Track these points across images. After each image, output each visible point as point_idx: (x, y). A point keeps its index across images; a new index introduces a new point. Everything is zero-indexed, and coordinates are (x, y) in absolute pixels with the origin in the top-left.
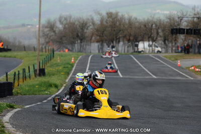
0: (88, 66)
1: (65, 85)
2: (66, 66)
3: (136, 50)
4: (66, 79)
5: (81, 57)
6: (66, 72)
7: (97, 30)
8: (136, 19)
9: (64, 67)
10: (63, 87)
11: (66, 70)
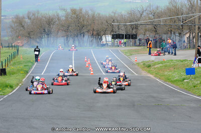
0: (48, 63)
1: (20, 84)
2: (27, 64)
4: (23, 78)
5: (43, 53)
6: (25, 71)
7: (63, 26)
8: (99, 14)
10: (19, 87)
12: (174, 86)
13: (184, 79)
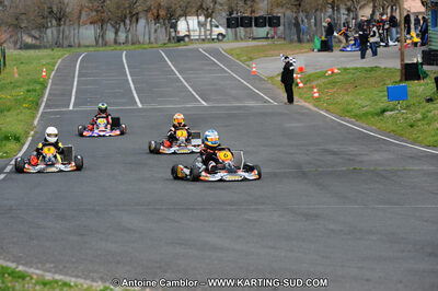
0: (75, 83)
1: (32, 133)
2: (31, 88)
3: (173, 34)
4: (34, 118)
5: (60, 61)
6: (32, 102)
9: (28, 91)
10: (30, 138)
11: (32, 96)
12: (364, 125)
13: (384, 111)
